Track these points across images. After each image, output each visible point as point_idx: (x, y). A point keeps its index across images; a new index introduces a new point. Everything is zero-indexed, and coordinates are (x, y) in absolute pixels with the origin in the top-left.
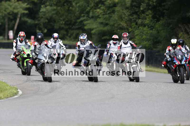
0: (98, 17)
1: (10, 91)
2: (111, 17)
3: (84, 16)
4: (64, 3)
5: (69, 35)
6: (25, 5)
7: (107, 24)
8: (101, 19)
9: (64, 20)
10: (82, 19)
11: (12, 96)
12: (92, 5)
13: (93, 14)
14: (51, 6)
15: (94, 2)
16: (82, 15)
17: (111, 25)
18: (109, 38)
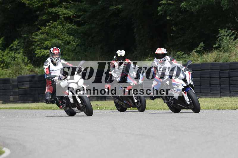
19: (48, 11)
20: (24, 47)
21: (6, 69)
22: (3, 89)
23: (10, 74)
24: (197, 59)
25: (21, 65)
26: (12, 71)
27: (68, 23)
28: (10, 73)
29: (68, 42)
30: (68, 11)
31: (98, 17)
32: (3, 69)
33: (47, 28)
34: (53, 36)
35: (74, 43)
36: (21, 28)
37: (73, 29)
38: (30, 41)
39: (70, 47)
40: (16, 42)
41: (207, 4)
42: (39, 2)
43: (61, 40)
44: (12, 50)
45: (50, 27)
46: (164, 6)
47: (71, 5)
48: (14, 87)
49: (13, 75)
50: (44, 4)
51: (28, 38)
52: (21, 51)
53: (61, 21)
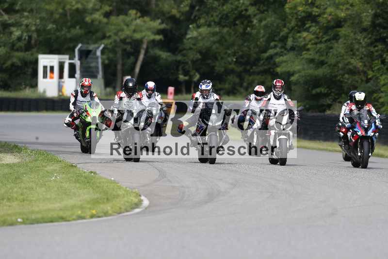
0: (304, 48)
1: (126, 199)
2: (331, 48)
3: (275, 47)
4: (236, 19)
5: (245, 84)
6: (157, 24)
7: (322, 63)
8: (310, 53)
9: (234, 54)
10: (271, 52)
11: (128, 209)
12: (293, 23)
13: (293, 41)
14: (209, 26)
15: (296, 18)
16: (272, 44)
17: (329, 66)
18: (326, 92)
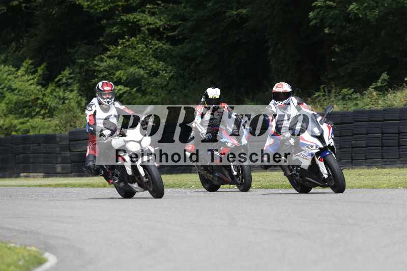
19: (122, 20)
20: (79, 80)
21: (49, 119)
22: (44, 153)
23: (55, 127)
24: (377, 100)
25: (75, 110)
26: (60, 122)
27: (155, 39)
28: (56, 125)
29: (155, 71)
30: (156, 18)
31: (208, 29)
32: (44, 118)
33: (119, 48)
34: (129, 61)
35: (166, 74)
36: (76, 49)
37: (164, 50)
38: (90, 71)
39: (158, 80)
40: (66, 72)
41: (394, 6)
42: (106, 3)
43: (143, 69)
44: (59, 86)
45: (124, 46)
46: (320, 11)
47: (161, 9)
48: (63, 148)
49: (61, 129)
50: (115, 7)
51: (87, 65)
52: (75, 88)
53: (143, 35)
